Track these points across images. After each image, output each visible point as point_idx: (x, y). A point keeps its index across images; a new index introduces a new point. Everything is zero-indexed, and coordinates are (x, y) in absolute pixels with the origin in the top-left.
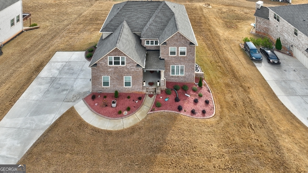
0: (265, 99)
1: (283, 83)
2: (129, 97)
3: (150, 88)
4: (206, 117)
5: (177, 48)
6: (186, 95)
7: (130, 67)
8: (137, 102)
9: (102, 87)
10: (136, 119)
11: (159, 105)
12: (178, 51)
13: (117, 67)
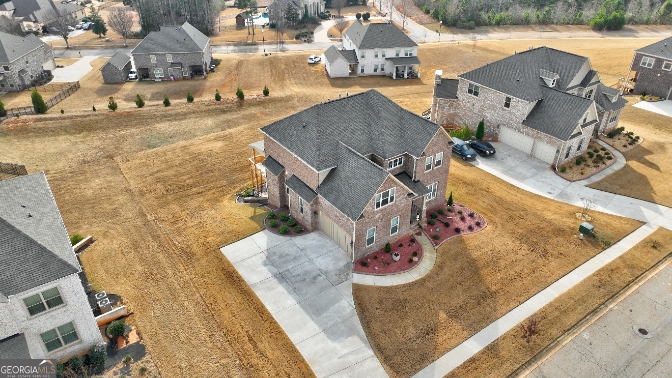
0: (509, 192)
1: (510, 172)
2: (401, 245)
4: (483, 228)
5: (434, 156)
6: (448, 217)
7: (400, 201)
8: (412, 245)
9: (366, 248)
10: (430, 258)
11: (437, 238)
12: (434, 161)
13: (385, 209)
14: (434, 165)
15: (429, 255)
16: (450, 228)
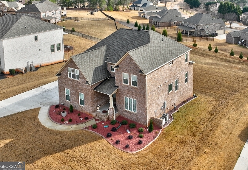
2: (79, 115)
3: (101, 114)
4: (125, 151)
5: (129, 75)
6: (127, 131)
7: (82, 82)
8: (81, 119)
9: (65, 100)
10: (70, 128)
11: (94, 127)
12: (130, 79)
13: (73, 81)
14: (130, 83)
15: (73, 128)
16: (111, 132)
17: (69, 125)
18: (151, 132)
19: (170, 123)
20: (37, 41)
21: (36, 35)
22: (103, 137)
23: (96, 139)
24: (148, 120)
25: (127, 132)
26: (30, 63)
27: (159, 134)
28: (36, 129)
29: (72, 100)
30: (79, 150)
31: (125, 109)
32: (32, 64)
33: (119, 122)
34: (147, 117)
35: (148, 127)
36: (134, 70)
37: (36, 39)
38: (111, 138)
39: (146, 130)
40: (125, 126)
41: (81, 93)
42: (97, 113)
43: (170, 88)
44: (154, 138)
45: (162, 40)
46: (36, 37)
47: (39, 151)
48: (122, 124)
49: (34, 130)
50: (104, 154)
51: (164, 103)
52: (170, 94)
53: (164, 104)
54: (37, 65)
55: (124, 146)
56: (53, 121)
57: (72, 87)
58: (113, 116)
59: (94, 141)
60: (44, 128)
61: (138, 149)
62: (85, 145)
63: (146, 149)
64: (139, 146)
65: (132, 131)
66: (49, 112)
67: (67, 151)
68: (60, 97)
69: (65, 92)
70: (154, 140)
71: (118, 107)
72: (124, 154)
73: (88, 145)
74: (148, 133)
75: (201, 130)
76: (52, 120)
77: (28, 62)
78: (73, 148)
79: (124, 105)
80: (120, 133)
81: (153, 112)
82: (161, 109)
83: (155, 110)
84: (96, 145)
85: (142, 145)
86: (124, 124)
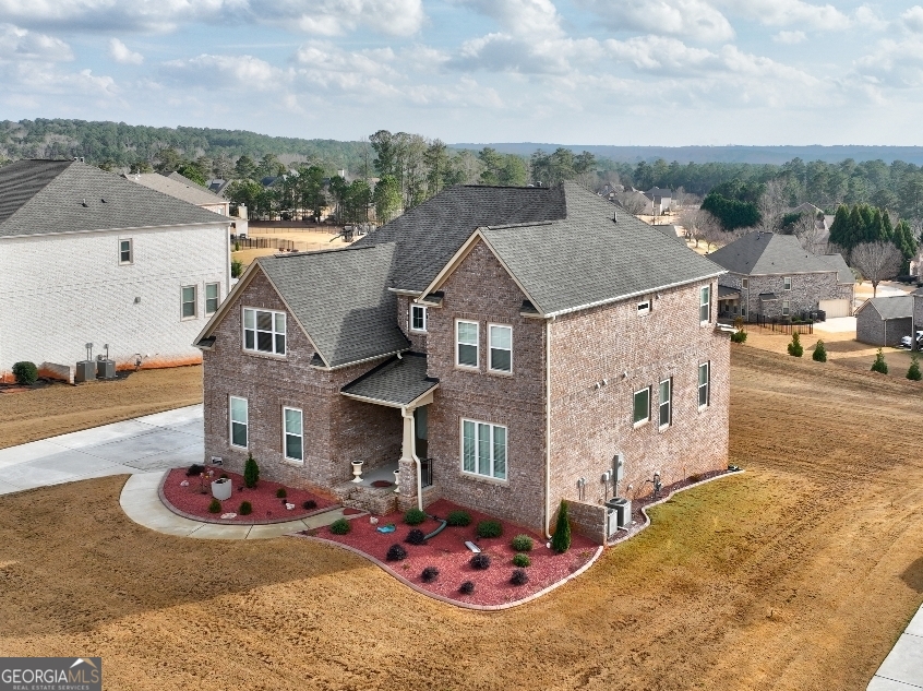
2: (281, 494)
5: (481, 325)
6: (469, 544)
7: (298, 363)
8: (289, 506)
9: (228, 444)
10: (242, 534)
11: (339, 530)
12: (484, 342)
13: (263, 360)
14: (486, 359)
15: (255, 531)
16: (407, 547)
17: (240, 522)
18: (561, 552)
19: (637, 532)
20: (127, 263)
21: (125, 237)
22: (373, 559)
23: (347, 565)
24: (550, 512)
25: (468, 549)
26: (98, 351)
27: (594, 559)
28: (109, 534)
29: (256, 441)
30: (275, 597)
31: (464, 472)
32: (104, 354)
33: (436, 518)
34: (549, 495)
35: (549, 536)
36: (501, 302)
37: (126, 256)
38: (403, 564)
39: (541, 546)
40: (462, 531)
41: (294, 406)
42: (351, 487)
43: (641, 405)
44: (572, 570)
45: (614, 220)
46: (126, 245)
47: (115, 595)
48: (448, 525)
49: (99, 538)
50: (375, 609)
51: (616, 458)
52: (638, 429)
53: (616, 463)
54: (123, 363)
55: (456, 588)
56: (178, 512)
57: (258, 386)
58: (416, 494)
59: (335, 571)
60: (140, 531)
61: (507, 600)
62: (298, 582)
63: (541, 601)
64: (512, 591)
65: (489, 545)
66: (165, 488)
67: (227, 598)
68: (210, 436)
69: (228, 414)
70: (572, 576)
71: (435, 465)
72: (453, 612)
73: (313, 582)
74: (550, 556)
75: (758, 557)
76: (172, 507)
77: (89, 346)
78: (252, 591)
79: (458, 454)
80: (438, 552)
81: (572, 483)
82: (603, 480)
83: (578, 478)
84: (345, 585)
85: (525, 588)
86: (455, 525)
